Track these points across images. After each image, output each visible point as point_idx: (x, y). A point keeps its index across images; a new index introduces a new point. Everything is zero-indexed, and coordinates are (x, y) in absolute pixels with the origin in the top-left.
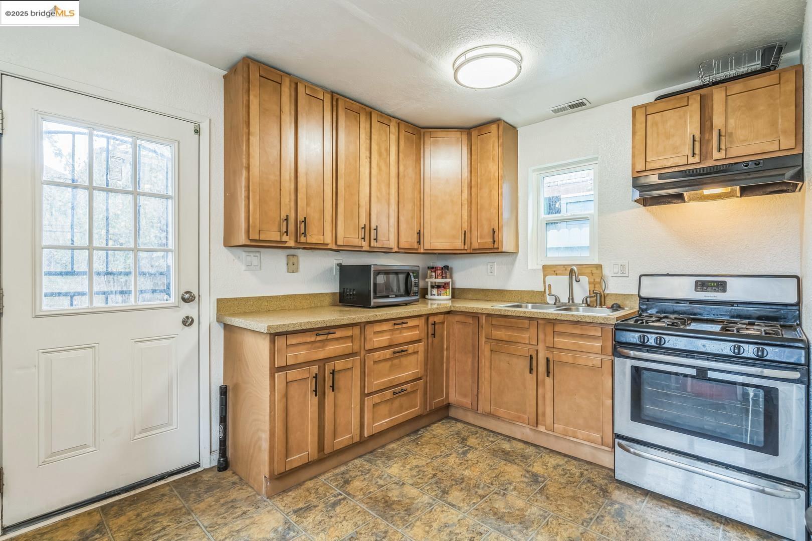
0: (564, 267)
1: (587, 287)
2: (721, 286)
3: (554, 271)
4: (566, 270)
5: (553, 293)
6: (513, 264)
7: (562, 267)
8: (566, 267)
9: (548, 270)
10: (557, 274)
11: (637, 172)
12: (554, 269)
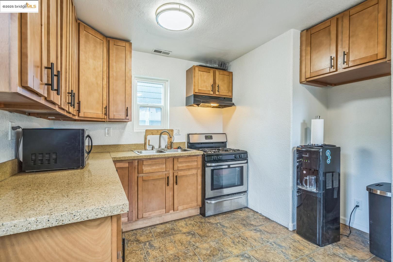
0: (157, 131)
1: (167, 140)
2: (211, 138)
3: (152, 133)
4: (158, 132)
5: (150, 144)
6: (124, 128)
7: (156, 130)
8: (158, 130)
9: (148, 132)
10: (153, 135)
11: (195, 92)
12: (152, 132)
